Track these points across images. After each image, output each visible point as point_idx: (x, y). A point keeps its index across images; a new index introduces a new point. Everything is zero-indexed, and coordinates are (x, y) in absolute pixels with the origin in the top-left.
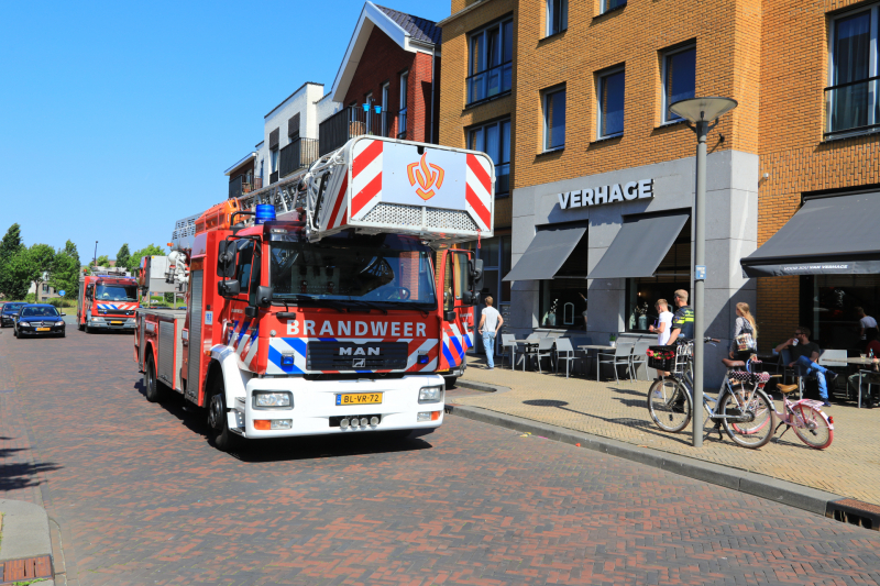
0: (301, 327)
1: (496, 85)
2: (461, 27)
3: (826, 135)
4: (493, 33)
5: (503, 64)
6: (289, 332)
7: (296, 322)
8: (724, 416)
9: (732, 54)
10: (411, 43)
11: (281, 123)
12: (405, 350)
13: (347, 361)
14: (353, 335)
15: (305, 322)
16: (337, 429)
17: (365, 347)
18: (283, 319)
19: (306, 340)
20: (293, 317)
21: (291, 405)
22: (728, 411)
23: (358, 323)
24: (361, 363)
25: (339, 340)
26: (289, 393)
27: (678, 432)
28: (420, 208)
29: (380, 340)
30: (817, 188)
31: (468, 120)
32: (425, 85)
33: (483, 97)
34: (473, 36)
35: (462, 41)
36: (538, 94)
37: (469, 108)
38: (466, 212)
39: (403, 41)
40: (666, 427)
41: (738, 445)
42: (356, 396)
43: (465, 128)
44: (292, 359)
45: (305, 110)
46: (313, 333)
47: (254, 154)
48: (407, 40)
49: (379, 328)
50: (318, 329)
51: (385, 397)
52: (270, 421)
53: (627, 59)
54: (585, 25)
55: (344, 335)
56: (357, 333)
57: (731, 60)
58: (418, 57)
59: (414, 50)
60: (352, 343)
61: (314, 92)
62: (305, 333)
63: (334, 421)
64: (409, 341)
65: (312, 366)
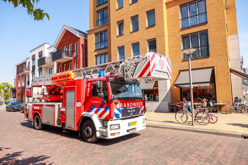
0: (120, 105)
1: (103, 45)
2: (93, 32)
3: (183, 59)
4: (101, 34)
5: (105, 41)
6: (117, 107)
7: (119, 104)
8: (197, 118)
9: (164, 42)
10: (79, 35)
11: (36, 53)
12: (139, 109)
13: (129, 114)
14: (130, 107)
15: (121, 104)
16: (128, 133)
17: (132, 109)
18: (116, 104)
19: (121, 109)
20: (118, 103)
21: (119, 128)
22: (197, 117)
23: (131, 103)
24: (132, 114)
25: (128, 108)
26: (119, 124)
27: (184, 123)
28: (161, 71)
29: (135, 107)
30: (182, 70)
31: (96, 53)
32: (82, 45)
33: (100, 48)
34: (96, 34)
35: (93, 35)
36: (117, 48)
37: (96, 51)
38: (167, 73)
39: (77, 34)
40: (181, 122)
41: (201, 124)
42: (132, 123)
43: (95, 55)
44: (119, 115)
45: (44, 50)
46: (122, 107)
47: (26, 61)
48: (78, 34)
49: (134, 104)
50: (123, 106)
51: (137, 123)
52: (115, 133)
53: (140, 41)
54: (129, 33)
55: (128, 107)
56: (131, 106)
57: (164, 43)
58: (81, 38)
59: (79, 37)
60: (130, 109)
61: (47, 46)
62: (121, 107)
63: (128, 131)
64: (140, 107)
65: (122, 116)
